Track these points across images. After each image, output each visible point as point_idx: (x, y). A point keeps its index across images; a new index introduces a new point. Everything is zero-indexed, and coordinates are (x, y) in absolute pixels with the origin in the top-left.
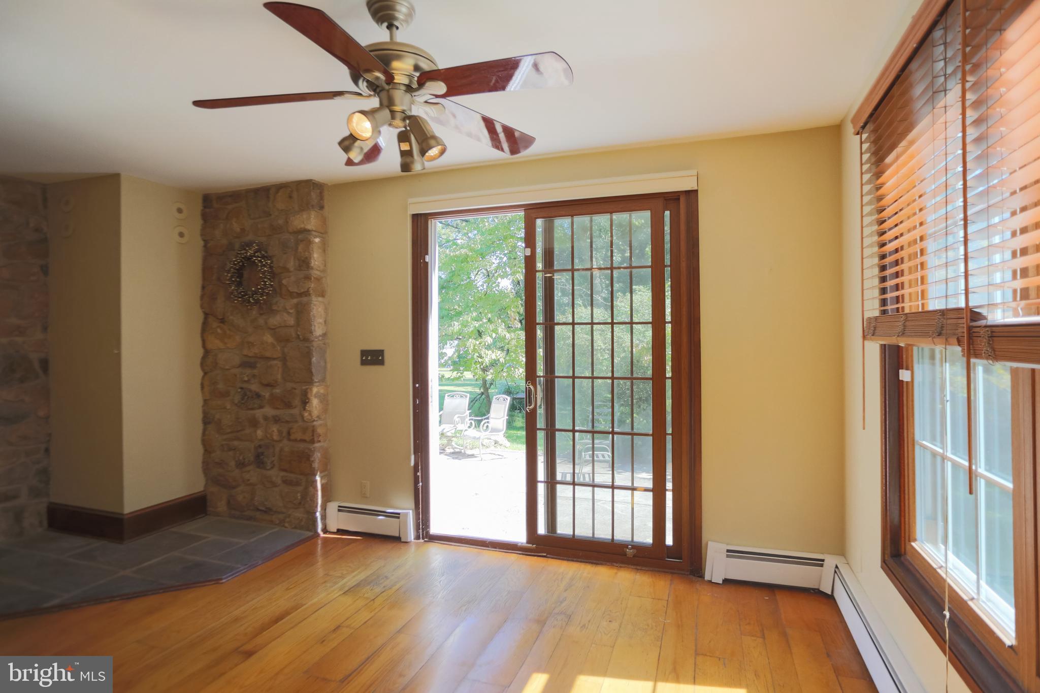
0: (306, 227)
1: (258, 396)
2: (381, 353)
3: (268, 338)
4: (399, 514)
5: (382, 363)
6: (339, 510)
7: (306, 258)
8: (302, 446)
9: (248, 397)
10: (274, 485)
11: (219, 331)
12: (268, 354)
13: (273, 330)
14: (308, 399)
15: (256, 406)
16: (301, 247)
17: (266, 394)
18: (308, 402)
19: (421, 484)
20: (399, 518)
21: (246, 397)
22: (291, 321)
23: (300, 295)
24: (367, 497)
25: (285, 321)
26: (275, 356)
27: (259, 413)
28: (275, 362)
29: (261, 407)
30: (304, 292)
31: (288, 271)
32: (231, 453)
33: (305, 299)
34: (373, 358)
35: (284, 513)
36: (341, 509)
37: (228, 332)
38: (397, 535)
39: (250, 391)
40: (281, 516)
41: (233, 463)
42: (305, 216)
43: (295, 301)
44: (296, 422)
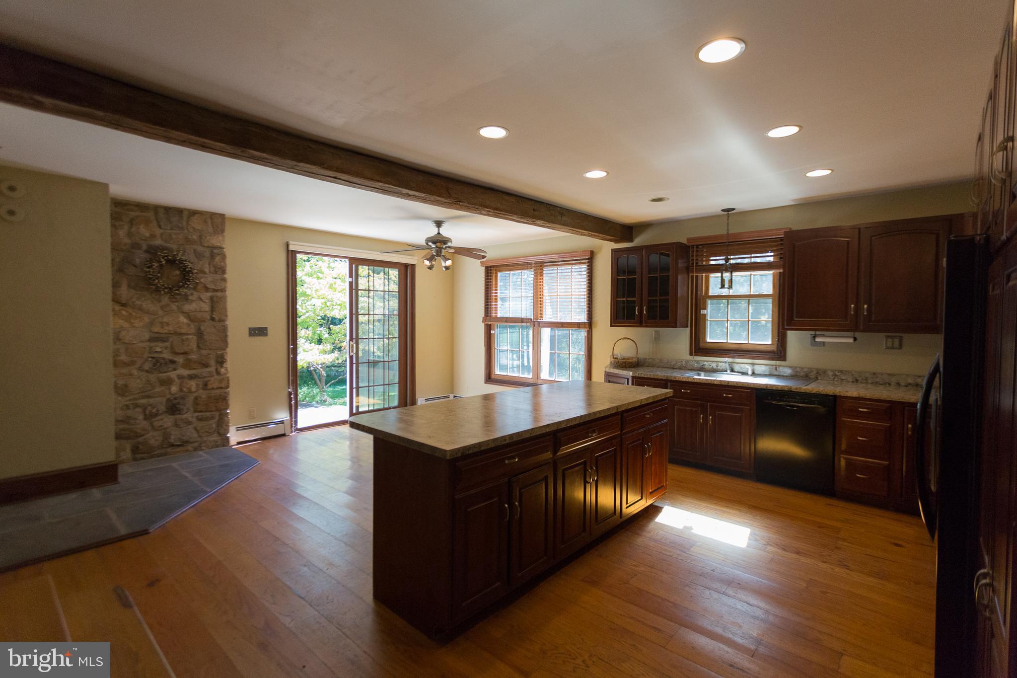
0: (222, 246)
1: (173, 362)
2: (266, 329)
3: (183, 319)
4: (283, 421)
5: (266, 335)
6: (237, 430)
7: (222, 266)
8: (218, 392)
9: (160, 365)
10: (189, 423)
11: (124, 312)
12: (183, 331)
13: (187, 315)
14: (225, 359)
15: (170, 369)
16: (218, 259)
17: (180, 359)
18: (225, 362)
19: (293, 401)
20: (283, 423)
21: (159, 364)
22: (206, 307)
23: (215, 291)
24: (255, 418)
25: (201, 307)
26: (190, 332)
27: (173, 375)
28: (190, 337)
29: (175, 370)
30: (220, 289)
31: (204, 273)
32: (138, 410)
33: (219, 294)
34: (259, 332)
35: (197, 442)
36: (238, 429)
37: (134, 314)
38: (283, 433)
39: (164, 359)
40: (196, 444)
41: (141, 417)
42: (221, 238)
43: (209, 294)
44: (213, 376)
